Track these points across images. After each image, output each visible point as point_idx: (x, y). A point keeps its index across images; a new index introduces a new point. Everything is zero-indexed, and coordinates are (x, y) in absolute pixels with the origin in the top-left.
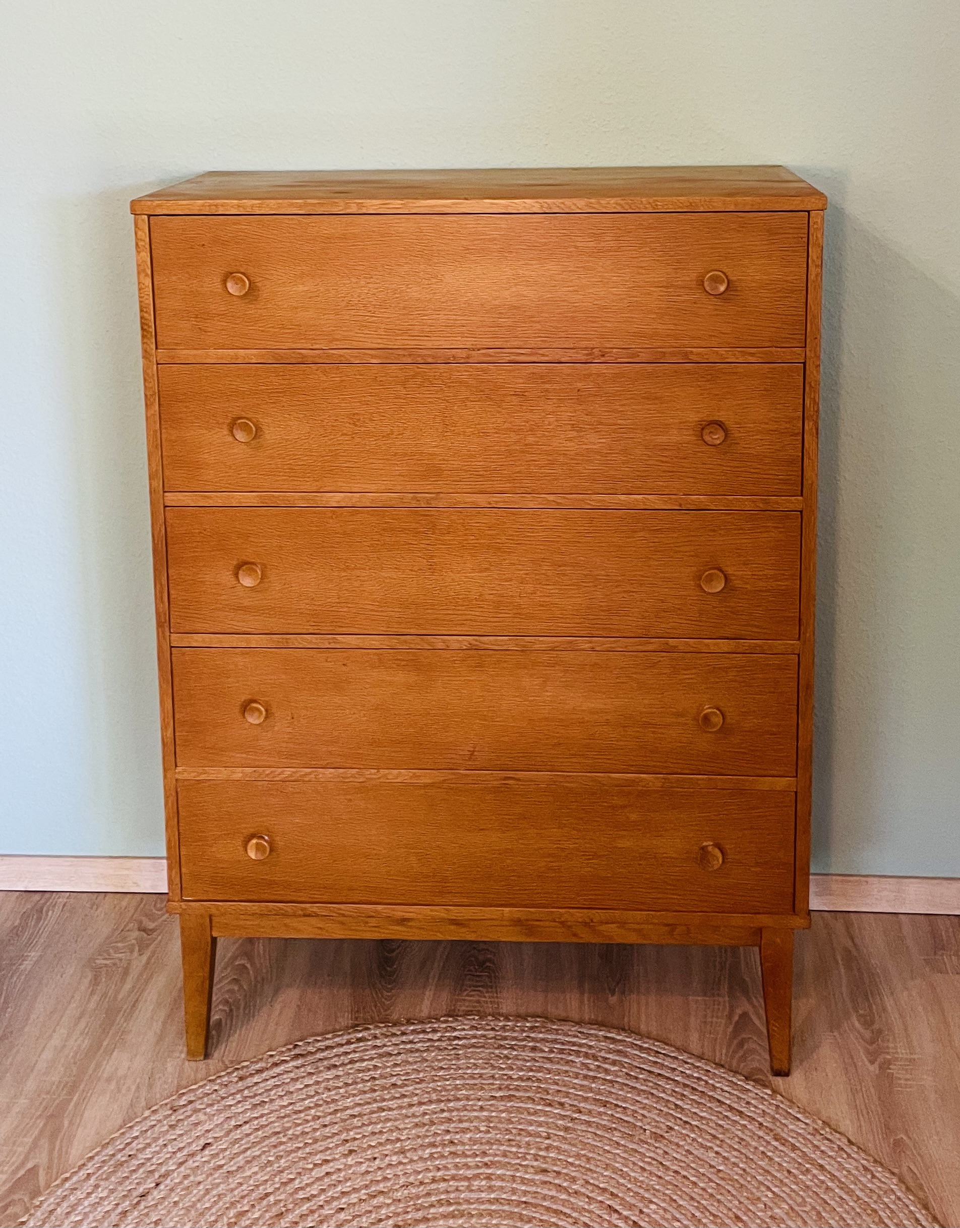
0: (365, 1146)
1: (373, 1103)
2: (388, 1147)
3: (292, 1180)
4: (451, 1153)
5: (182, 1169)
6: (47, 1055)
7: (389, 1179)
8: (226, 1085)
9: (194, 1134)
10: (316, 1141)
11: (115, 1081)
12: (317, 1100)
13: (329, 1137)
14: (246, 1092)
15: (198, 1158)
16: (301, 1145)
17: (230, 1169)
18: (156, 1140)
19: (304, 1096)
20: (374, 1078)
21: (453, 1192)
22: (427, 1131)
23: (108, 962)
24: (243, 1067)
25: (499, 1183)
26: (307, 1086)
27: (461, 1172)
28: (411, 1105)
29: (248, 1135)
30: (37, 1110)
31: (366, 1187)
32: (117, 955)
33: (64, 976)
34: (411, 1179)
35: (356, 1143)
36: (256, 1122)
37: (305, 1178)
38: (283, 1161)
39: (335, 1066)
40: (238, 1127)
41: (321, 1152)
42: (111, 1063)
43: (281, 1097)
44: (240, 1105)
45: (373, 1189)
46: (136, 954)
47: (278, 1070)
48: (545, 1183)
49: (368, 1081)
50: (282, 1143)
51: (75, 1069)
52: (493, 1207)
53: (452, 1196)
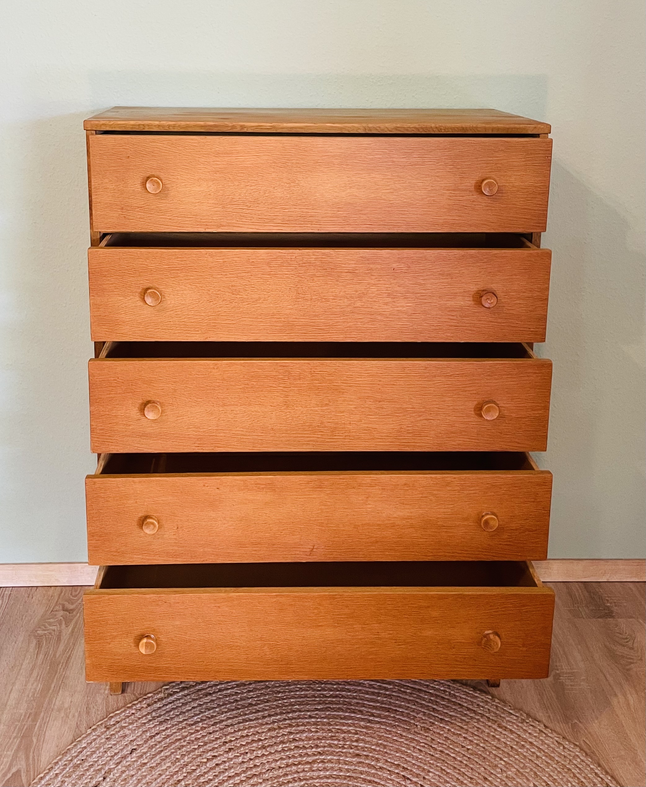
0: (238, 745)
1: (239, 717)
2: (254, 745)
3: (194, 770)
4: (296, 747)
5: (120, 767)
6: (14, 695)
7: (258, 766)
8: (139, 710)
9: (124, 743)
10: (206, 744)
11: (63, 711)
12: (202, 717)
13: (213, 741)
14: (154, 714)
15: (129, 759)
16: (196, 747)
17: (152, 765)
18: (98, 748)
19: (193, 715)
20: (237, 701)
21: (301, 772)
22: (278, 733)
23: (46, 632)
24: (149, 697)
25: (330, 765)
26: (194, 708)
27: (304, 759)
28: (264, 717)
29: (160, 742)
30: (13, 733)
31: (244, 772)
32: (51, 627)
33: (17, 642)
34: (273, 765)
35: (233, 743)
36: (164, 733)
37: (203, 768)
38: (186, 758)
39: (210, 694)
40: (151, 737)
41: (210, 750)
42: (58, 699)
43: (177, 716)
44: (151, 723)
45: (249, 773)
46: (63, 626)
47: (172, 698)
48: (360, 762)
49: (233, 702)
50: (183, 746)
51: (35, 704)
52: (329, 781)
53: (301, 774)
